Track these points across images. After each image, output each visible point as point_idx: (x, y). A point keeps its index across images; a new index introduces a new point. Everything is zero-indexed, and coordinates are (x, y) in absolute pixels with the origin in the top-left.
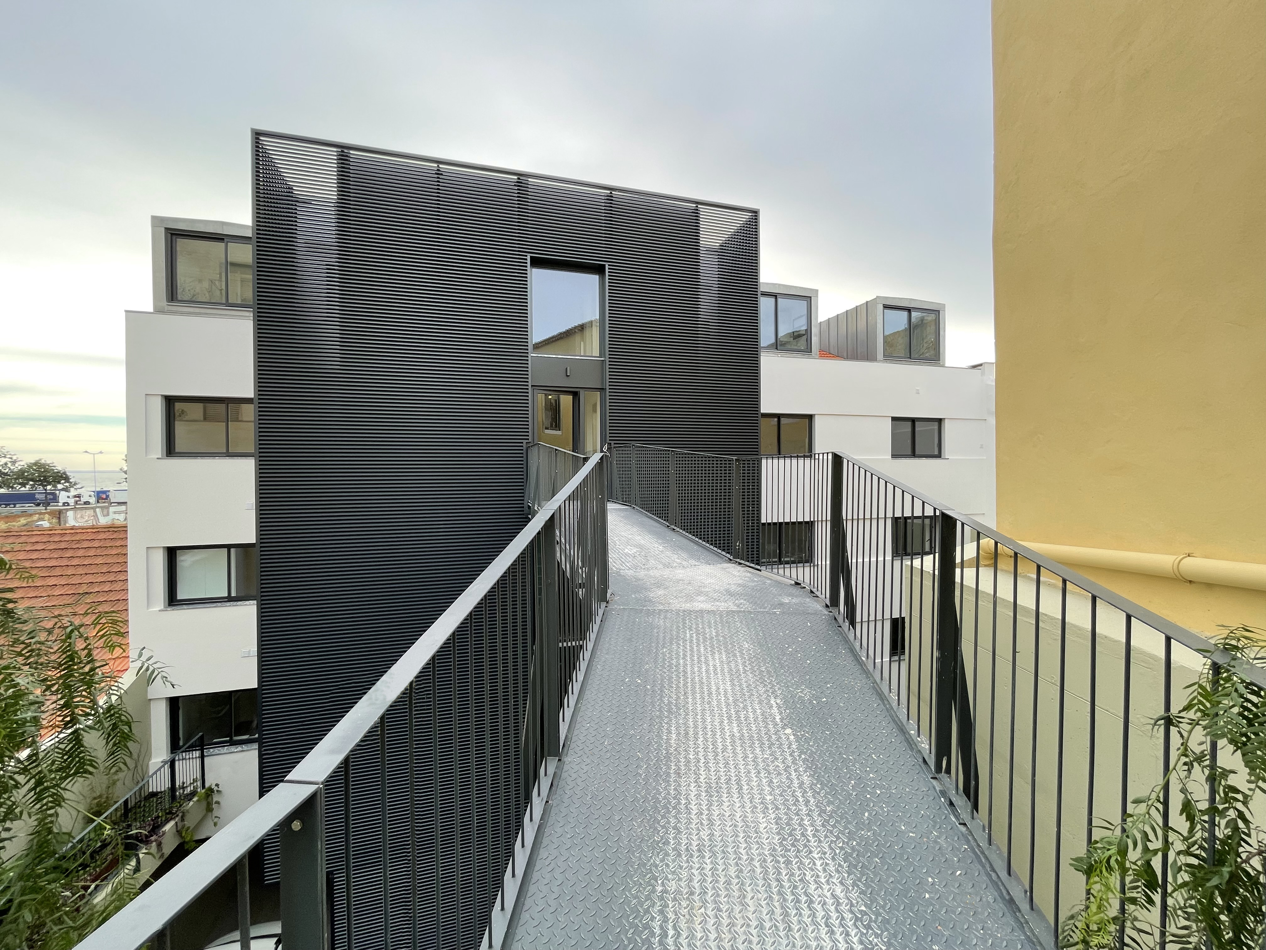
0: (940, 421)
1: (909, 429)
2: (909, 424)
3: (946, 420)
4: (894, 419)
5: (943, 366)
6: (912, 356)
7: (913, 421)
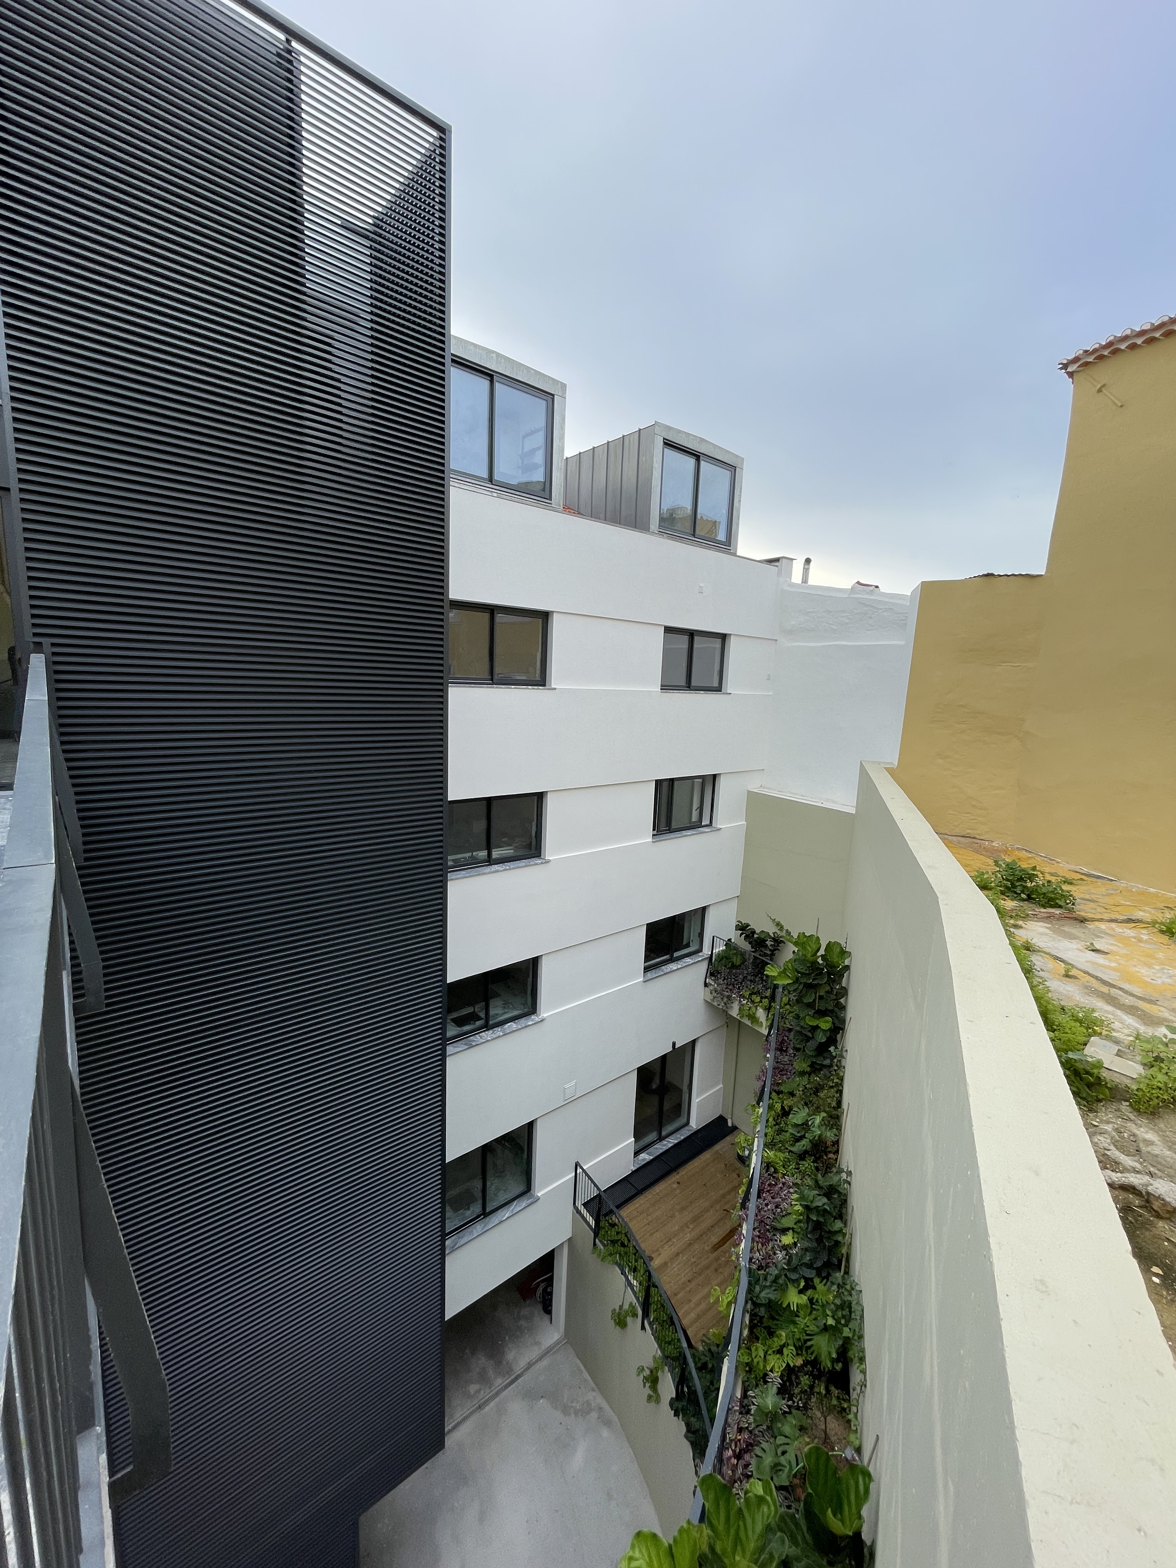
0: (724, 637)
1: (685, 646)
2: (686, 638)
3: (732, 637)
4: (668, 630)
5: (735, 554)
6: (697, 532)
7: (691, 634)
